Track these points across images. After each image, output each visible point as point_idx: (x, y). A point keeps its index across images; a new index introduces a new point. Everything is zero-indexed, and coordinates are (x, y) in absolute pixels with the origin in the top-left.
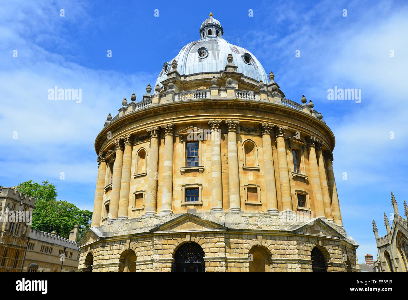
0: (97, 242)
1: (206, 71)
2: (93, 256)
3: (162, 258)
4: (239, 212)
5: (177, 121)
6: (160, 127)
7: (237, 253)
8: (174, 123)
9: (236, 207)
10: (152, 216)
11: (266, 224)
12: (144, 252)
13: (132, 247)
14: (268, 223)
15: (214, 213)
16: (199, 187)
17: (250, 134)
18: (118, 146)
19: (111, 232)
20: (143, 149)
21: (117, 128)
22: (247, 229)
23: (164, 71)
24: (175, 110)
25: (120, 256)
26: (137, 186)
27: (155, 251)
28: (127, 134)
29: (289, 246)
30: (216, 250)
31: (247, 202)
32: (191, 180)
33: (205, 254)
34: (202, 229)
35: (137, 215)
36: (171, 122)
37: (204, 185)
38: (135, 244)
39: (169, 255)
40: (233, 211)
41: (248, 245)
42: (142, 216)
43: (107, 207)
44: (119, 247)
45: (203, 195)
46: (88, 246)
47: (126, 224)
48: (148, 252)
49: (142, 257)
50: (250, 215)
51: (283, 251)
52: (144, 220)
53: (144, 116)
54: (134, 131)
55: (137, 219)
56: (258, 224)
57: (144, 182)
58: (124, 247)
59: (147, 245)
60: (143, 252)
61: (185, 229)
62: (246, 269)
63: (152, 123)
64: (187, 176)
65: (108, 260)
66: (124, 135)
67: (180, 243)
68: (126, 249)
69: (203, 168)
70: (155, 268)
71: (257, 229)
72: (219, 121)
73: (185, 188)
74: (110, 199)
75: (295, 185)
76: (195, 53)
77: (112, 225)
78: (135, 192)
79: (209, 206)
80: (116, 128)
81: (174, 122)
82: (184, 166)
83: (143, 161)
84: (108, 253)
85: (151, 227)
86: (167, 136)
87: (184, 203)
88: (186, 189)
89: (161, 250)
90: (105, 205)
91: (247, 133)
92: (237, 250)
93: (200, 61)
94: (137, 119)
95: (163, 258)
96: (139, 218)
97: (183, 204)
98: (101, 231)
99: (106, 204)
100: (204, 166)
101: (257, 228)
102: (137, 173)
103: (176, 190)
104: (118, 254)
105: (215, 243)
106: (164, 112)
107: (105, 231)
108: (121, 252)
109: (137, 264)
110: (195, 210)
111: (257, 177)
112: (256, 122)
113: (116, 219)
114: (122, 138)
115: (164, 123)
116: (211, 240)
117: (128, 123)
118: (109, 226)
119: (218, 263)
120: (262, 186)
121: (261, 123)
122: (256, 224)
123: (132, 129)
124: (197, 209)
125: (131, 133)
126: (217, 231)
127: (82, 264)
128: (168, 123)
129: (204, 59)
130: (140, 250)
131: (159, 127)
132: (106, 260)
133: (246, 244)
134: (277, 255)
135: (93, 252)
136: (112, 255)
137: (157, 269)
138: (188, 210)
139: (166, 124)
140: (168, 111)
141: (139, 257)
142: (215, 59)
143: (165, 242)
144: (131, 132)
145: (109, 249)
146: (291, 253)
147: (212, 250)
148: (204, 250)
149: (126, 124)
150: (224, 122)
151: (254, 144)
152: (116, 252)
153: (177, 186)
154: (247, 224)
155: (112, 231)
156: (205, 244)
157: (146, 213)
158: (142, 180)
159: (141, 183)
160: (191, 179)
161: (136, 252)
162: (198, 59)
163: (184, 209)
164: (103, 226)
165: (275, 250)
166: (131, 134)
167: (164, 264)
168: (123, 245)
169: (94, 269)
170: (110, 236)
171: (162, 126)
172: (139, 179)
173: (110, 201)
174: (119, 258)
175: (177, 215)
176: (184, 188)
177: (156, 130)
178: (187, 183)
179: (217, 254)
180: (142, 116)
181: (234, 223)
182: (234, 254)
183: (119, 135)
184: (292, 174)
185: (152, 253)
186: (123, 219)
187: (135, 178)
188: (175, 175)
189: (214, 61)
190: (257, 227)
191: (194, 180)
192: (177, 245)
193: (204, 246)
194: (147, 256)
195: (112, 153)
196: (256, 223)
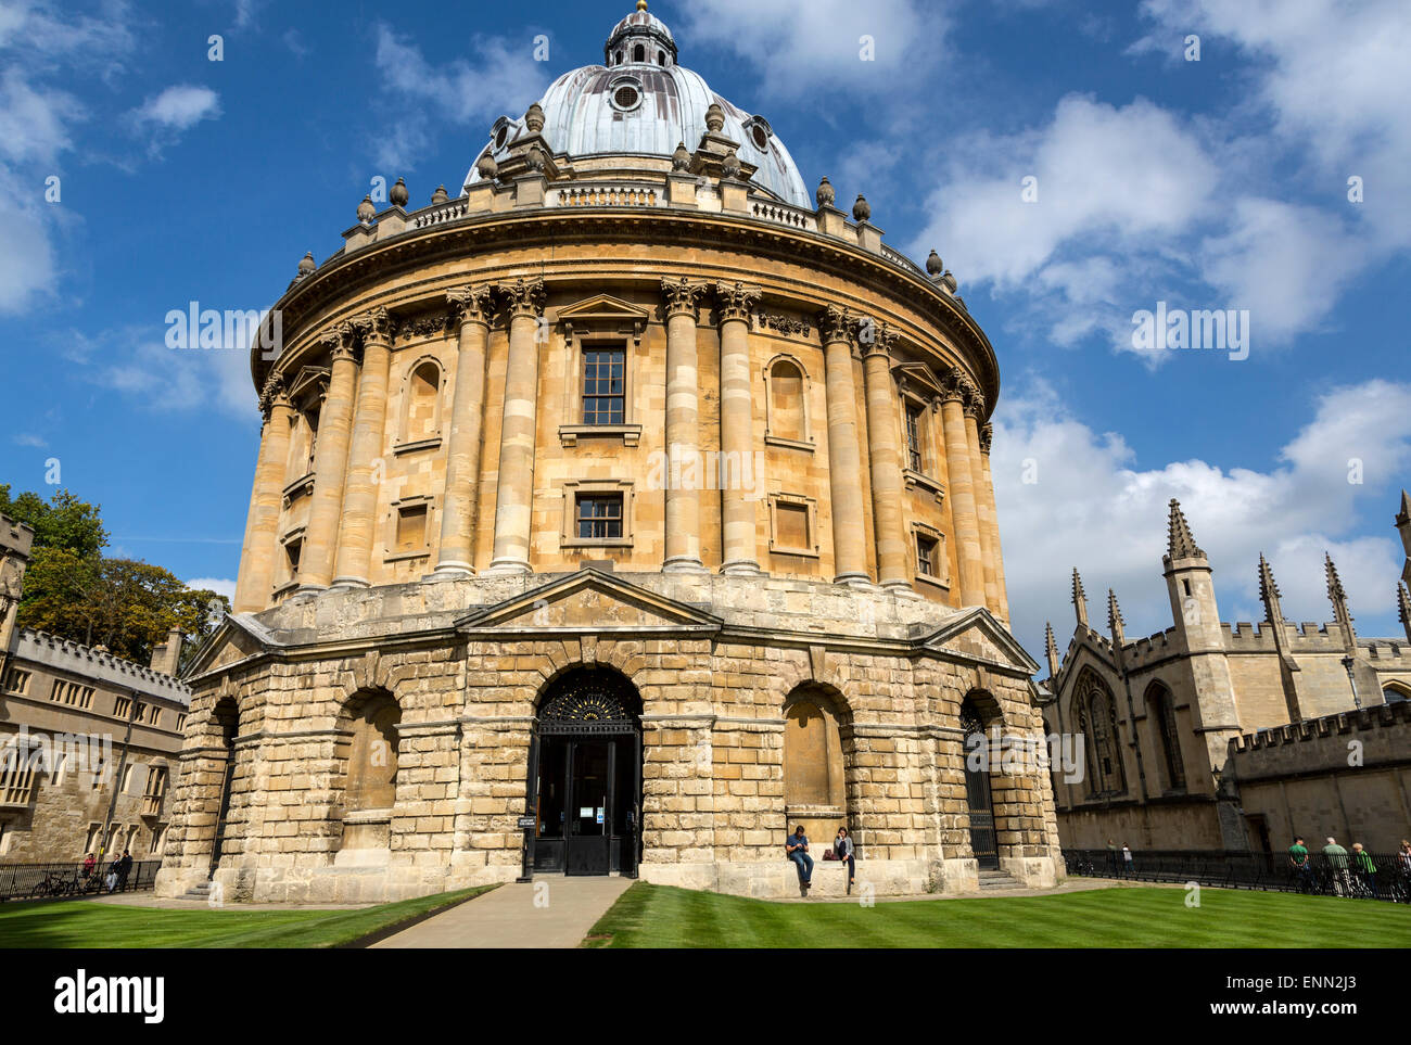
0: (257, 663)
1: (636, 150)
2: (240, 709)
3: (497, 714)
4: (755, 574)
5: (556, 274)
6: (494, 290)
7: (749, 703)
8: (546, 278)
9: (746, 559)
10: (459, 577)
11: (837, 617)
12: (430, 696)
13: (385, 678)
14: (842, 613)
15: (677, 575)
16: (622, 492)
17: (787, 337)
18: (338, 349)
19: (308, 629)
20: (429, 360)
21: (339, 291)
22: (781, 628)
23: (495, 145)
24: (550, 238)
25: (340, 707)
26: (405, 483)
27: (471, 692)
28: (374, 308)
29: (903, 687)
30: (682, 692)
31: (776, 548)
32: (596, 467)
33: (647, 703)
34: (636, 625)
35: (402, 575)
36: (532, 275)
37: (638, 488)
38: (395, 668)
39: (520, 705)
40: (737, 573)
41: (782, 679)
42: (425, 577)
43: (294, 551)
44: (335, 678)
45: (637, 519)
46: (220, 675)
47: (364, 603)
48: (445, 695)
49: (422, 712)
50: (790, 586)
51: (883, 702)
52: (429, 590)
53: (440, 250)
54: (401, 299)
55: (406, 585)
56: (811, 616)
57: (430, 470)
58: (353, 679)
59: (440, 673)
60: (424, 697)
61: (580, 622)
62: (773, 753)
63: (467, 274)
64: (582, 453)
65: (297, 722)
66: (363, 312)
67: (558, 668)
68: (362, 685)
69: (638, 430)
70: (470, 748)
71: (810, 630)
72: (698, 285)
73: (576, 493)
74: (302, 526)
75: (911, 509)
76: (598, 95)
77: (311, 607)
78: (397, 500)
79: (654, 553)
80: (335, 289)
81: (543, 274)
82: (575, 423)
83: (429, 401)
84: (295, 699)
85: (456, 612)
86: (519, 319)
87: (571, 540)
88: (580, 497)
89: (493, 689)
90: (286, 546)
91: (779, 334)
92: (750, 696)
93: (617, 118)
94: (411, 262)
95: (499, 717)
96: (414, 584)
97: (567, 542)
98: (268, 627)
99: (288, 541)
100: (641, 426)
101: (811, 627)
102: (406, 438)
103: (545, 497)
104: (334, 700)
105: (681, 669)
106: (512, 242)
107: (286, 625)
108: (344, 695)
109: (402, 733)
110: (609, 564)
111: (808, 474)
112: (812, 300)
113: (327, 588)
114: (355, 321)
115: (511, 277)
116: (667, 660)
117: (378, 273)
118: (298, 609)
119: (689, 733)
120: (822, 501)
121: (826, 308)
122: (807, 615)
123: (394, 291)
124: (615, 563)
125: (388, 307)
126: (688, 631)
127: (196, 735)
128: (525, 276)
129: (630, 114)
130: (416, 690)
131: (491, 288)
132: (287, 721)
133: (775, 675)
134: (867, 713)
135: (241, 696)
136: (309, 706)
137: (477, 750)
138: (583, 565)
139: (516, 280)
140: (524, 240)
141: (412, 712)
142: (665, 118)
143: (506, 662)
144: (390, 302)
145: (300, 685)
146: (906, 709)
147: (670, 692)
148: (642, 692)
149: (371, 276)
150: (712, 288)
151: (802, 371)
152: (324, 693)
153: (549, 486)
154: (779, 613)
155: (313, 627)
156: (645, 672)
157: (436, 569)
158: (424, 462)
159: (421, 470)
160: (597, 465)
161: (398, 694)
162: (612, 111)
163: (572, 561)
164: (278, 609)
165: (861, 699)
166: (390, 309)
167: (501, 734)
168: (351, 673)
169: (242, 749)
170: (303, 643)
171: (502, 286)
172: (413, 459)
173: (303, 530)
174: (336, 713)
175: (549, 575)
176: (571, 492)
177: (481, 298)
178: (584, 477)
179: (686, 704)
180: (432, 252)
181: (740, 606)
182: (740, 706)
183: (342, 312)
184: (906, 474)
185: (458, 698)
186: (351, 588)
187: (398, 454)
188: (541, 449)
189: (661, 122)
190: (812, 624)
191: (608, 469)
192: (550, 674)
193: (641, 680)
194: (442, 710)
195: (314, 374)
196: (807, 611)
